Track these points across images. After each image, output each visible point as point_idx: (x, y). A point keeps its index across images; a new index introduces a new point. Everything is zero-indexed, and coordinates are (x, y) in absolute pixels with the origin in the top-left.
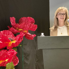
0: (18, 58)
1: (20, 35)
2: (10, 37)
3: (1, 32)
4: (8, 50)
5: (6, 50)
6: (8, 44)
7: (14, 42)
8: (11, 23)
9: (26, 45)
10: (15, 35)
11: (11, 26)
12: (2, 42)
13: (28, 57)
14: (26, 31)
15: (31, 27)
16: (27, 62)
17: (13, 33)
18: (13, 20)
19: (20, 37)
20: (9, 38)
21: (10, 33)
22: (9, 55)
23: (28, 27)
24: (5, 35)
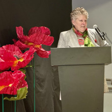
0: (26, 83)
1: (29, 51)
2: (16, 54)
3: (4, 47)
4: (13, 72)
5: (10, 72)
6: (13, 63)
7: (22, 61)
8: (18, 35)
10: (23, 51)
11: (17, 39)
14: (38, 46)
15: (45, 41)
16: (41, 90)
17: (20, 48)
20: (14, 55)
21: (16, 48)
22: (14, 78)
23: (41, 40)
24: (9, 51)
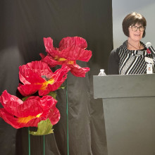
0: (58, 111)
1: (61, 70)
2: (44, 74)
3: (29, 64)
4: (41, 97)
5: (38, 97)
6: (40, 86)
7: (51, 82)
8: (46, 48)
9: (73, 85)
10: (53, 69)
11: (46, 53)
12: (29, 83)
13: (76, 107)
14: (72, 63)
15: (81, 55)
16: (74, 116)
17: (49, 65)
18: (48, 43)
19: (62, 73)
20: (42, 76)
21: (45, 65)
22: (43, 105)
23: (76, 55)
24: (36, 70)
